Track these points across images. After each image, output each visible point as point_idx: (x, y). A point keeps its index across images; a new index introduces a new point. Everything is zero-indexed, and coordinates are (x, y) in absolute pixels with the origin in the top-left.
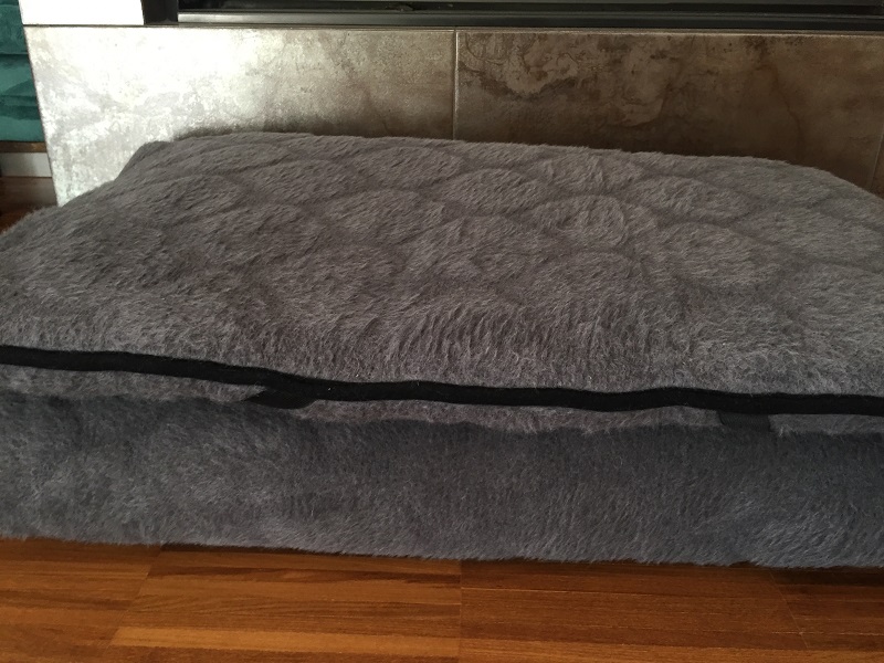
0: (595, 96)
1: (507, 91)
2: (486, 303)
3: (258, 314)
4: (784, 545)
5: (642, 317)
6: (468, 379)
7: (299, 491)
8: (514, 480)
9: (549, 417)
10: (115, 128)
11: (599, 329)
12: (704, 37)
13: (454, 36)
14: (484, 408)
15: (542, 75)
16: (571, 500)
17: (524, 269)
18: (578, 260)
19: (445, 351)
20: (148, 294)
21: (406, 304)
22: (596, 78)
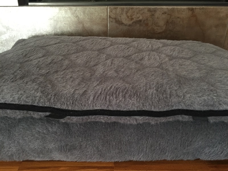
0: (147, 25)
1: (122, 23)
2: (120, 84)
3: (48, 89)
4: (211, 154)
5: (168, 88)
6: (115, 108)
7: (63, 144)
8: (130, 138)
9: (141, 119)
10: (11, 36)
11: (155, 91)
12: (177, 8)
13: (107, 8)
14: (120, 117)
15: (132, 19)
16: (147, 143)
17: (131, 74)
18: (147, 70)
19: (108, 100)
20: (13, 84)
21: (95, 85)
22: (147, 19)
